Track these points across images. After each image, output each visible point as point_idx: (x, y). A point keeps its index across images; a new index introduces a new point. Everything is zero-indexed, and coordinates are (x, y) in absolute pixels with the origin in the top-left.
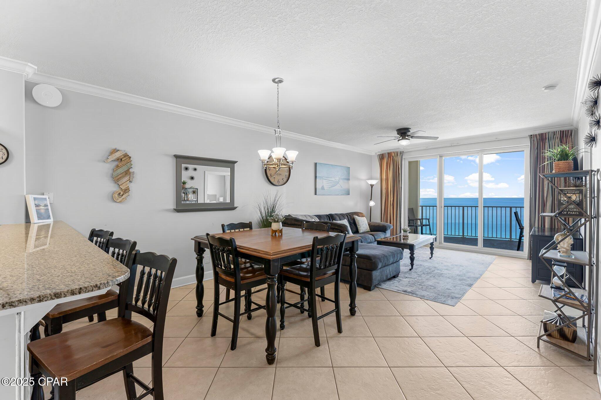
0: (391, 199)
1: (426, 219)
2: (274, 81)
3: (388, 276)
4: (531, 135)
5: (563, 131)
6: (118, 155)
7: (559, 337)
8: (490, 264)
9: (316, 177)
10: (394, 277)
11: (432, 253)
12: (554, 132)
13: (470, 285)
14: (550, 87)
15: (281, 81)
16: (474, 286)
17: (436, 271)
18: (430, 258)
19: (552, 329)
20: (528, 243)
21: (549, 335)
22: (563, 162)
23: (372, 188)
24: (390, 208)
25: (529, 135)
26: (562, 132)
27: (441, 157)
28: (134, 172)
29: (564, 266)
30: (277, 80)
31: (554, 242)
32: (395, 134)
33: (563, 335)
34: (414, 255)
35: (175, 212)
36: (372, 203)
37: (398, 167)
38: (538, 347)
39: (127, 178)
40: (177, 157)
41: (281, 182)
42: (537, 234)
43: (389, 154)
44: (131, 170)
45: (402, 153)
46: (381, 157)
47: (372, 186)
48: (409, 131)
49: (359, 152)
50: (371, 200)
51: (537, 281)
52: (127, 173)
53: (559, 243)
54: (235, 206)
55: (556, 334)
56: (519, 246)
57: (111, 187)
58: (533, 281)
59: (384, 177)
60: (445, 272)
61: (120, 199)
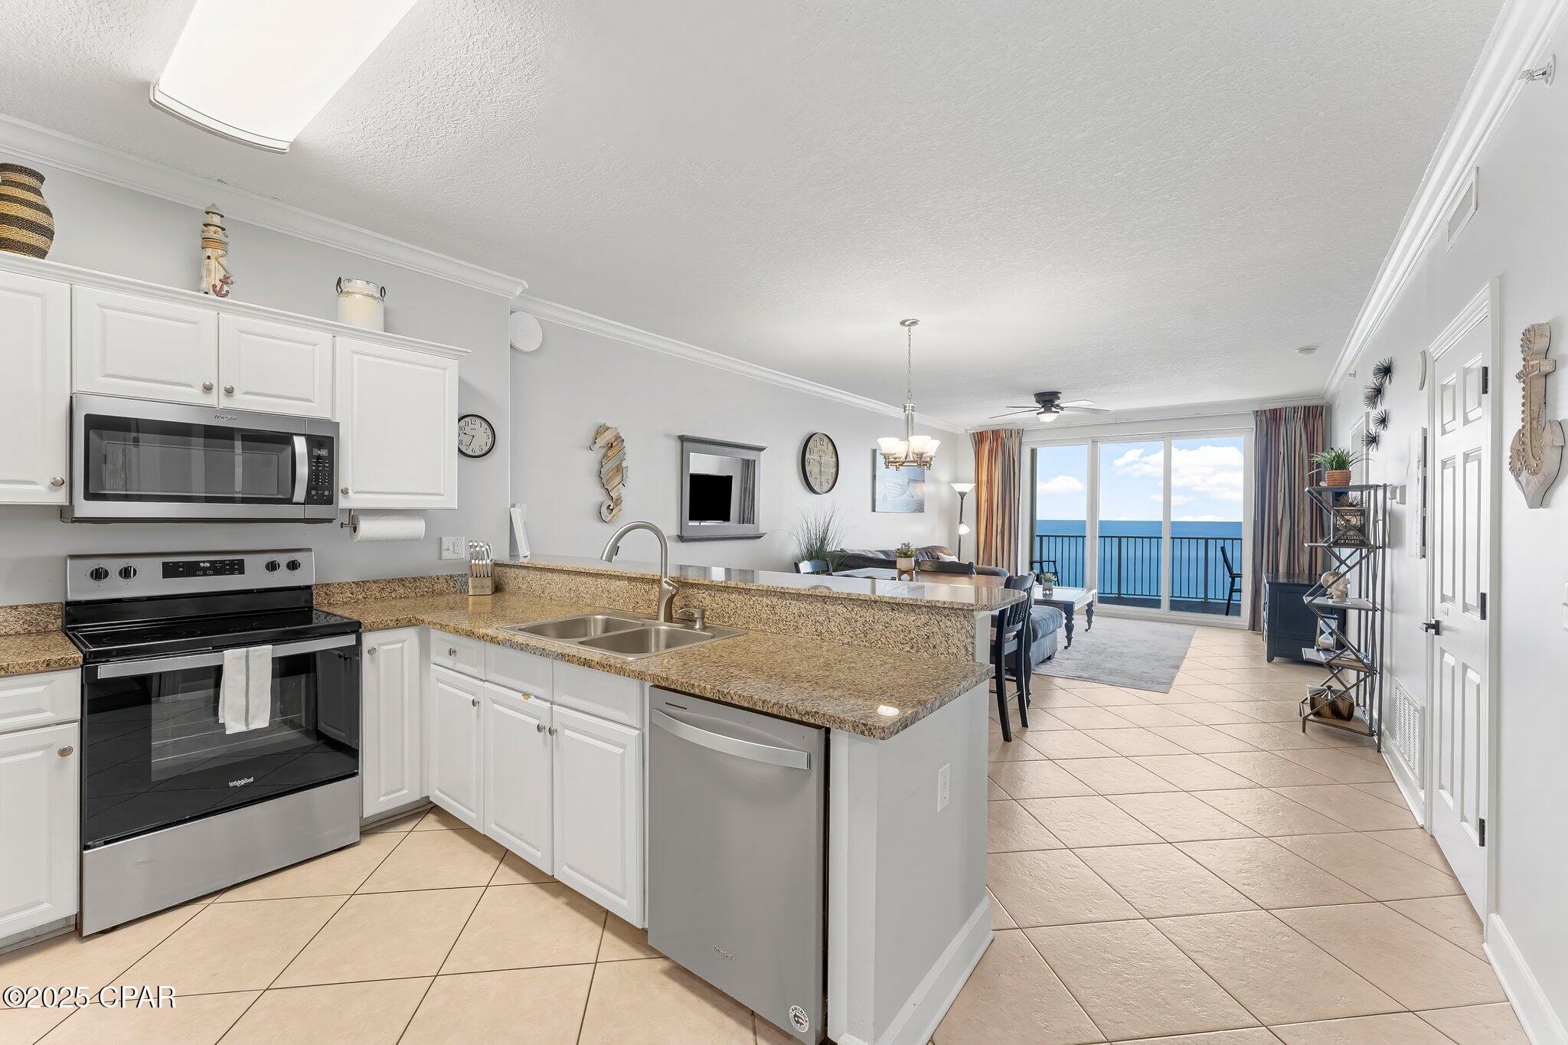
0: (997, 521)
1: (1049, 561)
2: (903, 323)
3: (1046, 654)
4: (1257, 412)
5: (1309, 407)
6: (608, 437)
7: (1330, 715)
8: (1190, 638)
9: (874, 477)
10: (1049, 658)
11: (1089, 622)
12: (1295, 408)
13: (1177, 667)
14: (1308, 350)
15: (914, 323)
16: (1182, 668)
17: (1109, 650)
18: (1086, 630)
19: (1321, 704)
20: (1250, 601)
21: (1317, 714)
22: (1339, 471)
23: (962, 499)
24: (996, 540)
25: (1253, 411)
26: (1307, 409)
27: (1094, 442)
28: (627, 467)
29: (1334, 619)
30: (907, 323)
31: (1321, 586)
32: (1033, 403)
33: (1336, 712)
34: (1073, 622)
35: (677, 541)
36: (964, 530)
37: (1014, 459)
38: (1304, 731)
39: (618, 479)
40: (683, 439)
41: (826, 487)
42: (1282, 579)
43: (996, 434)
44: (624, 464)
45: (1020, 433)
46: (979, 438)
47: (962, 495)
48: (1058, 398)
49: (940, 428)
50: (961, 522)
51: (1276, 659)
52: (619, 469)
53: (1329, 586)
54: (762, 531)
55: (1327, 711)
56: (1230, 608)
57: (597, 495)
58: (1270, 660)
59: (984, 478)
60: (1125, 650)
61: (610, 517)
